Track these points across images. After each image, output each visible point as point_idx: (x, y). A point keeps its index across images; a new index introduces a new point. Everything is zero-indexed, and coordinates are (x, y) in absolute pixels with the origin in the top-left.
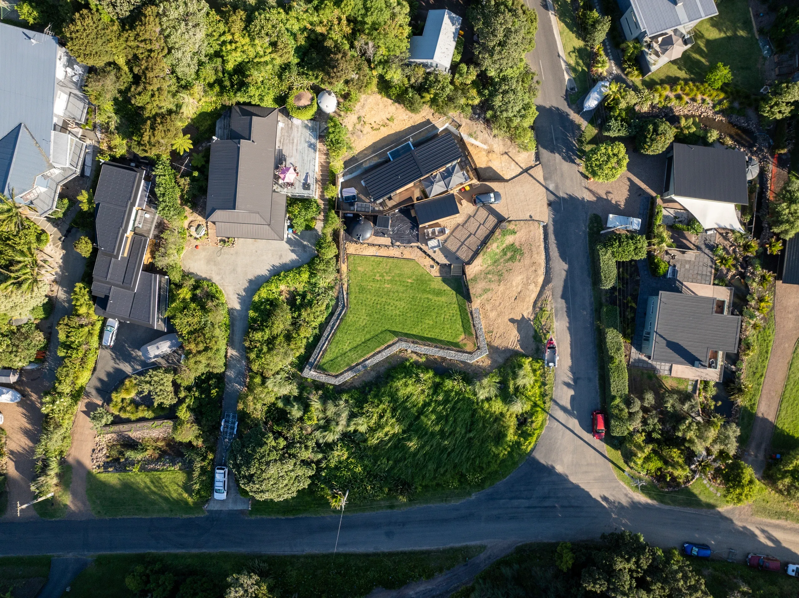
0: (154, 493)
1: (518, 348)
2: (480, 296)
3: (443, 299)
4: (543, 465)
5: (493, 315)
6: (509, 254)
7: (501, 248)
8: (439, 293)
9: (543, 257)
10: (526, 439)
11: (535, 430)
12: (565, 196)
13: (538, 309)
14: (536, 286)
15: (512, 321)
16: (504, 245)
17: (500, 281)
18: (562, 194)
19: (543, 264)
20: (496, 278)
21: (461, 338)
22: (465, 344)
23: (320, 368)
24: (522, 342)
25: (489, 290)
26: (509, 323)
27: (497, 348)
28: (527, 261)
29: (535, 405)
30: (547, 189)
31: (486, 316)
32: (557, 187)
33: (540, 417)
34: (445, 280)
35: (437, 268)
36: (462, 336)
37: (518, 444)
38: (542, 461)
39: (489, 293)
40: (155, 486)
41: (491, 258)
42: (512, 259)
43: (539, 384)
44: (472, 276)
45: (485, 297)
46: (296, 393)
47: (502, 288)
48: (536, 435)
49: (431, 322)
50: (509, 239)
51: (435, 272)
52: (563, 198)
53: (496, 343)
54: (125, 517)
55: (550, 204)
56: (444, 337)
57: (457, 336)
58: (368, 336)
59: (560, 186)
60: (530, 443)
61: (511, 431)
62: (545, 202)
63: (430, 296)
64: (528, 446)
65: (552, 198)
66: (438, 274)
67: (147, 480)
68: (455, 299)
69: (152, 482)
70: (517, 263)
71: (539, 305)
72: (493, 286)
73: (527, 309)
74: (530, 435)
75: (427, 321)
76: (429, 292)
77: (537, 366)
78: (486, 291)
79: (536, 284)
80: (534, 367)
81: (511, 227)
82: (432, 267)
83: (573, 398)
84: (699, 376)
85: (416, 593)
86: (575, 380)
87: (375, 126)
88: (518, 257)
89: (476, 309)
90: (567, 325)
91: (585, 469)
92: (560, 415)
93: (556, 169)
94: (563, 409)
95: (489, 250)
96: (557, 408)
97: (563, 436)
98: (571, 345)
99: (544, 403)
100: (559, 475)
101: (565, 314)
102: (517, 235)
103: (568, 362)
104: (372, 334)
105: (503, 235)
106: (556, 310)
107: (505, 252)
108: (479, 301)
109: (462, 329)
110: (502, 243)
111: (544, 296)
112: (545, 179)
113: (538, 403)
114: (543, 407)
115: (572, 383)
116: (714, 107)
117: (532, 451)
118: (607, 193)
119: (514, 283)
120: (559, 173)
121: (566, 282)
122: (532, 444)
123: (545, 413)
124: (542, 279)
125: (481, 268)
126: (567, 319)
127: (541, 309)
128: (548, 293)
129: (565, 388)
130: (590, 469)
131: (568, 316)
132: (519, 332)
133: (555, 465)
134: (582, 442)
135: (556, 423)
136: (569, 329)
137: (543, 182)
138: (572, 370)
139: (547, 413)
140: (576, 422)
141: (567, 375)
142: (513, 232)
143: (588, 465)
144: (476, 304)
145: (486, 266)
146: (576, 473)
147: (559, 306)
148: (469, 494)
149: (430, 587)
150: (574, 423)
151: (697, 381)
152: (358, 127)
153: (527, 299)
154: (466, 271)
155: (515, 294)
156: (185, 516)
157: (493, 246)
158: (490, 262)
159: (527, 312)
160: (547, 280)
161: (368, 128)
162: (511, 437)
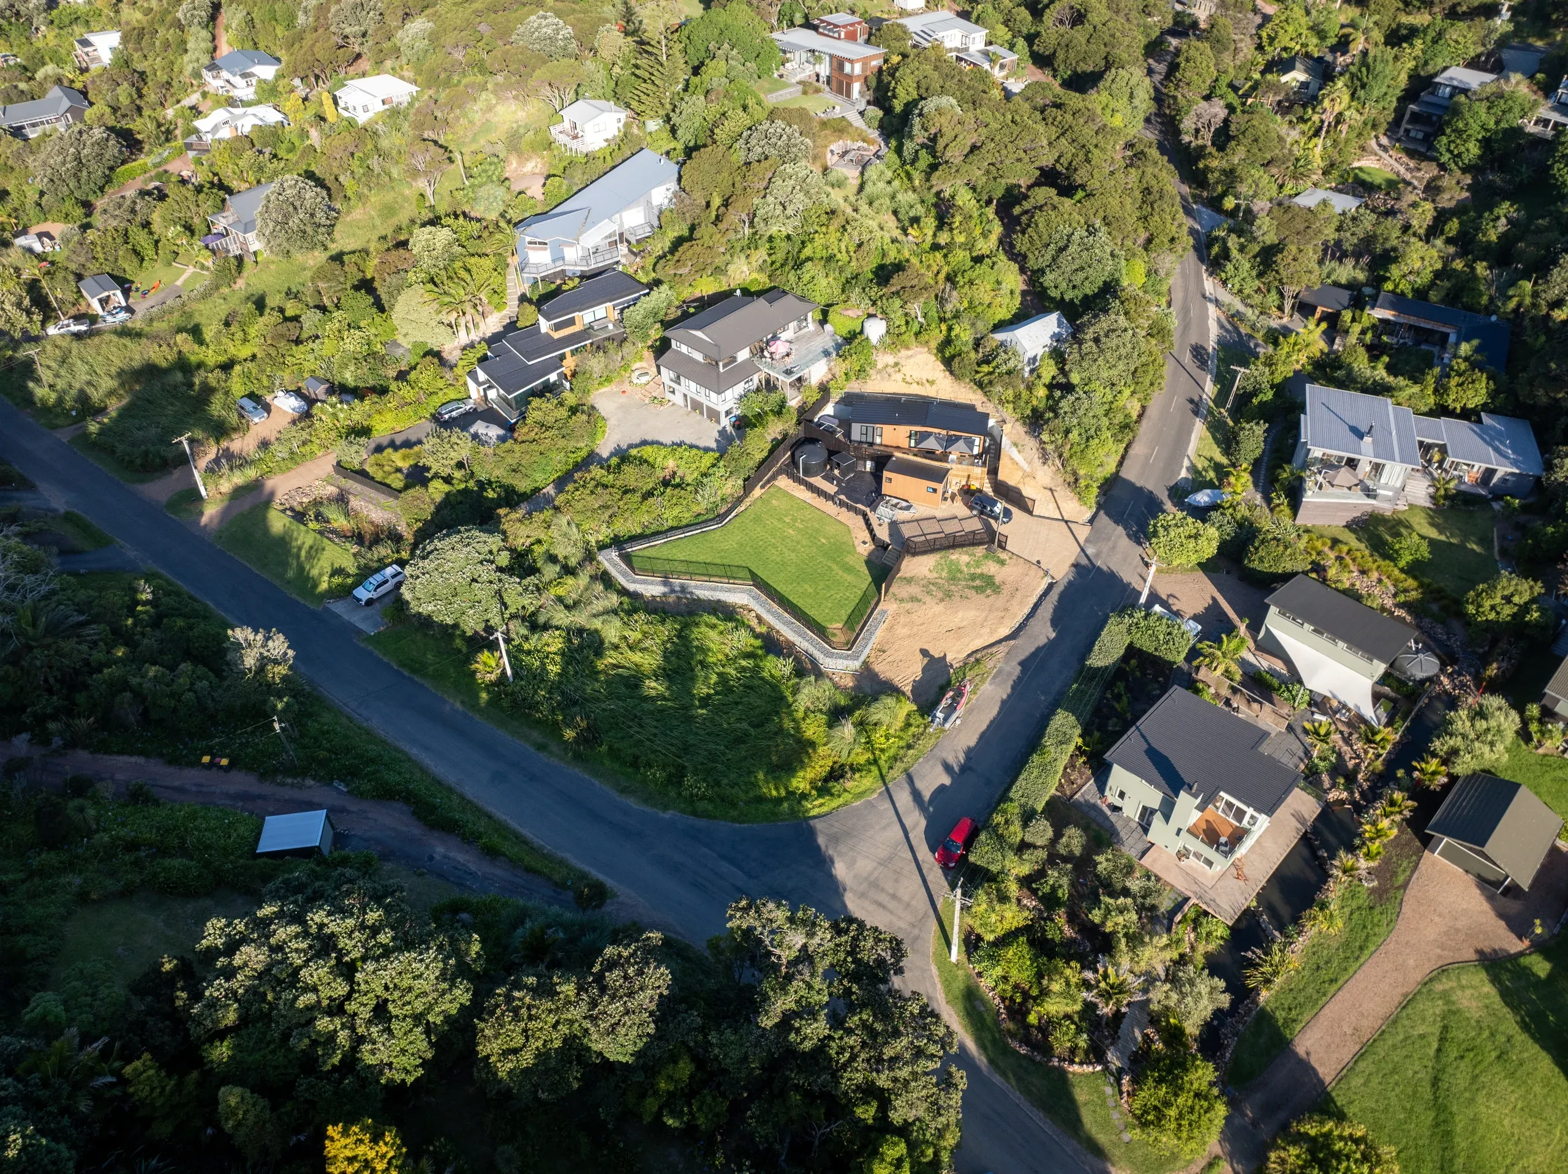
0: (298, 556)
1: (907, 689)
2: (902, 600)
3: (849, 578)
4: (818, 847)
5: (901, 631)
6: (978, 583)
7: (972, 571)
8: (849, 569)
9: (1027, 610)
10: (820, 796)
11: (845, 790)
12: (1105, 568)
13: (972, 659)
14: (992, 633)
15: (924, 652)
16: (979, 571)
17: (942, 600)
18: (1099, 563)
19: (1019, 619)
20: (940, 595)
21: (835, 626)
22: (834, 635)
23: (627, 559)
24: (917, 687)
25: (919, 601)
26: (918, 652)
27: (877, 675)
28: (1000, 601)
29: (875, 762)
30: (1083, 550)
31: (891, 628)
32: (1098, 555)
33: (867, 781)
34: (869, 563)
35: (870, 547)
36: (840, 625)
37: (804, 796)
38: (821, 840)
39: (916, 604)
40: (309, 552)
41: (950, 571)
42: (979, 590)
43: (902, 743)
44: (908, 575)
45: (908, 606)
46: (573, 562)
47: (939, 608)
48: (841, 800)
49: (810, 590)
50: (991, 568)
51: (865, 549)
52: (1099, 568)
53: (878, 668)
54: (236, 557)
55: (1076, 565)
56: (812, 613)
57: (831, 621)
58: (718, 561)
59: (1103, 555)
60: (821, 805)
61: (810, 774)
62: (1072, 560)
63: (834, 567)
64: (816, 807)
65: (1084, 561)
66: (866, 554)
67: (309, 542)
68: (864, 586)
69: (311, 547)
70: (982, 596)
71: (979, 656)
72: (928, 599)
73: (958, 652)
74: (832, 795)
75: (806, 586)
76: (837, 563)
77: (917, 720)
78: (914, 599)
79: (992, 632)
80: (912, 721)
81: (1003, 556)
82: (865, 543)
83: (942, 788)
84: (1195, 893)
85: (445, 857)
86: (964, 768)
87: (908, 379)
88: (989, 591)
89: (884, 612)
90: (1005, 697)
91: (883, 898)
92: (903, 798)
93: (1109, 539)
94: (916, 795)
95: (953, 557)
96: (907, 786)
97: (884, 828)
98: (992, 722)
99: (891, 768)
100: (831, 878)
101: (1011, 683)
102: (1006, 569)
103: (970, 739)
104: (725, 562)
105: (986, 557)
106: (1000, 672)
107: (973, 577)
108: (895, 606)
109: (845, 618)
110: (978, 564)
111: (994, 649)
112: (1087, 540)
113: (882, 762)
114: (884, 771)
115: (956, 769)
116: (1395, 595)
117: (815, 817)
118: (1169, 596)
119: (960, 614)
120: (1110, 544)
121: (1039, 649)
122: (824, 809)
123: (880, 783)
124: (1005, 631)
125: (927, 573)
126: (1009, 690)
127: (977, 661)
128: (1003, 648)
129: (940, 769)
130: (892, 904)
131: (1013, 688)
132: (924, 670)
133: (836, 860)
134: (909, 855)
135: (887, 805)
136: (1003, 702)
137: (1082, 541)
138: (969, 753)
139: (885, 784)
140: (923, 823)
141: (956, 755)
142: (1002, 563)
143: (894, 897)
144: (888, 606)
145: (935, 575)
146: (862, 895)
147: (1008, 669)
148: (665, 808)
149: (473, 867)
150: (917, 822)
151: (1187, 899)
152: (889, 370)
153: (966, 640)
154: (904, 563)
155: (952, 626)
156: (294, 596)
157: (961, 557)
158: (944, 574)
159: (955, 655)
160: (1013, 636)
161: (899, 377)
162: (800, 782)
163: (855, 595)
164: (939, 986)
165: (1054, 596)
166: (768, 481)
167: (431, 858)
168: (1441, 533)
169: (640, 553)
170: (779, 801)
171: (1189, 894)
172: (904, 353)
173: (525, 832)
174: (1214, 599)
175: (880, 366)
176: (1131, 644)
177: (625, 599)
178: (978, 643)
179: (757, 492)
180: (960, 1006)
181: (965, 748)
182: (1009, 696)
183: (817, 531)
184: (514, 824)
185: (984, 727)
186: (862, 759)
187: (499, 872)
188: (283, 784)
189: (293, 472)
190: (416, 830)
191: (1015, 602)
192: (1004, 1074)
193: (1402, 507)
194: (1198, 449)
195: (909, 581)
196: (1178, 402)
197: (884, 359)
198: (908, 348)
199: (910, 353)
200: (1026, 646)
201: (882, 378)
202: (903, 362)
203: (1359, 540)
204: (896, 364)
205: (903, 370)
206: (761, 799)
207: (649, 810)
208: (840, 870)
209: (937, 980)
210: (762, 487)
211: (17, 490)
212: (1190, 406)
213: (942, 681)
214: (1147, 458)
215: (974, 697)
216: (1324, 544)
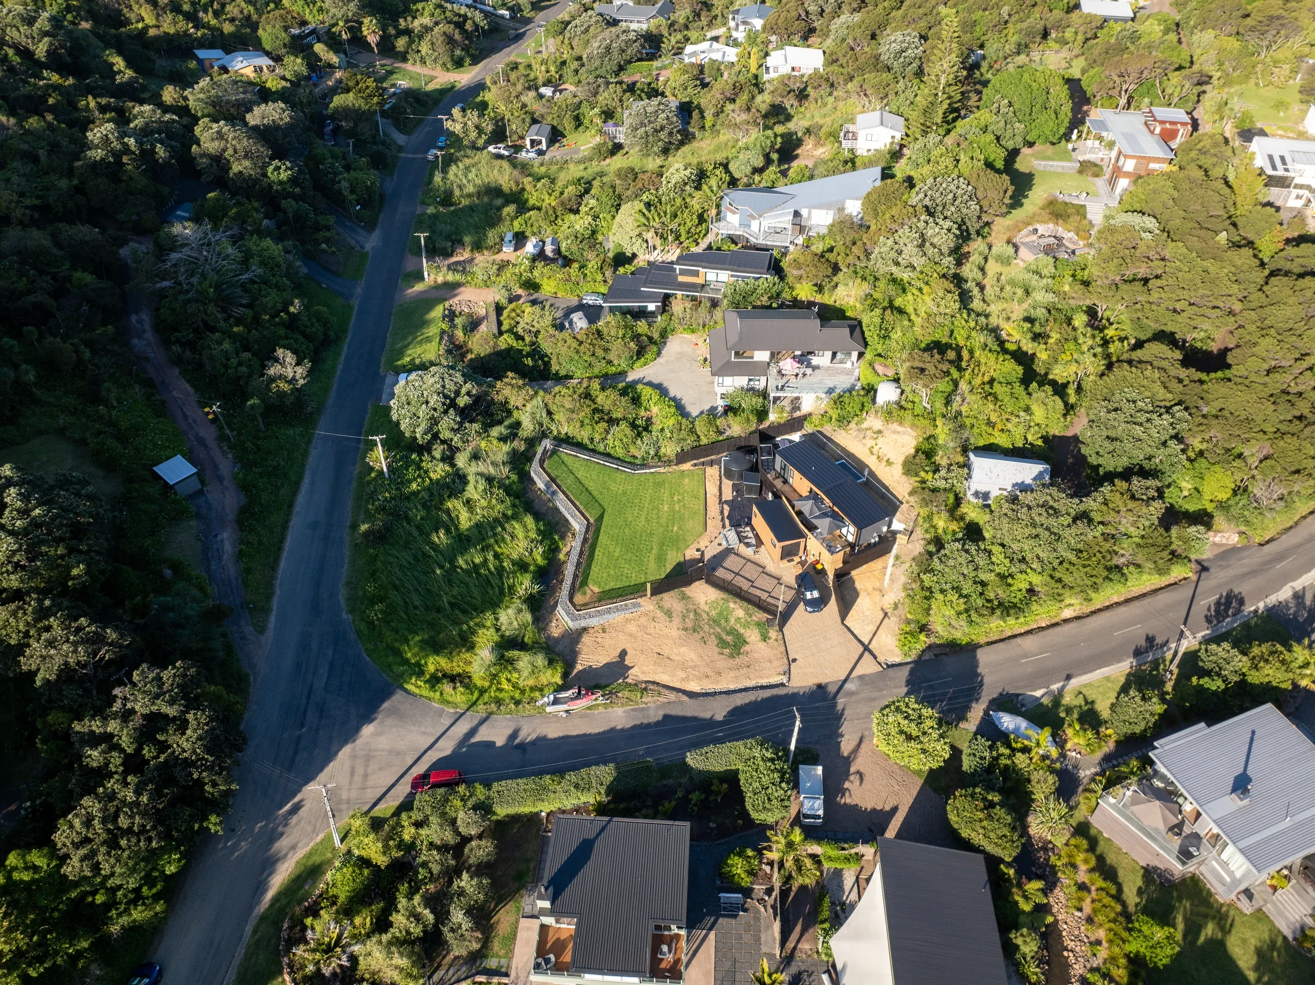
0: (416, 338)
1: (579, 667)
2: (661, 607)
3: (652, 565)
4: (379, 706)
5: (632, 628)
6: (729, 639)
7: (738, 627)
8: (661, 559)
9: (732, 687)
10: (427, 681)
11: (443, 691)
12: (840, 707)
13: (644, 686)
14: (683, 680)
15: (623, 653)
16: (742, 631)
17: (686, 629)
18: (841, 701)
19: (719, 687)
20: (690, 625)
21: (594, 588)
22: (585, 593)
23: (553, 452)
24: (589, 671)
25: (671, 617)
26: (619, 650)
27: (578, 643)
28: (723, 663)
29: (482, 691)
30: (845, 681)
31: (629, 620)
32: (851, 694)
33: (461, 699)
34: (679, 565)
35: (697, 555)
36: (596, 589)
37: (421, 673)
38: (386, 705)
39: (665, 618)
40: (423, 339)
41: (720, 614)
42: (722, 643)
43: (517, 695)
44: (688, 594)
45: (659, 614)
46: (524, 434)
47: (675, 633)
48: (430, 694)
49: (617, 554)
50: (752, 635)
51: (691, 554)
52: (835, 705)
53: (585, 639)
54: (392, 321)
55: (820, 687)
56: (595, 570)
57: (595, 583)
58: (595, 493)
59: (854, 698)
60: (419, 687)
61: (446, 664)
62: (823, 680)
63: (655, 551)
64: (415, 685)
65: (832, 689)
66: (686, 558)
67: (431, 333)
68: (653, 578)
69: (427, 337)
70: (717, 650)
71: (651, 687)
72: (677, 621)
73: (644, 673)
74: (433, 687)
75: (618, 550)
76: (661, 549)
77: (549, 691)
78: (669, 614)
79: (686, 680)
81: (773, 633)
82: (698, 550)
83: (491, 744)
84: (517, 978)
85: (222, 541)
86: (522, 747)
87: (875, 450)
88: (727, 651)
89: (639, 605)
90: (619, 727)
91: (360, 770)
92: (462, 728)
93: (881, 690)
94: (473, 732)
95: (732, 605)
96: (476, 722)
97: (424, 733)
98: (584, 735)
99: (485, 704)
100: (357, 730)
101: (638, 722)
102: (762, 645)
103: (553, 732)
104: (599, 497)
105: (758, 624)
106: (643, 709)
107: (732, 632)
108: (651, 607)
109: (607, 588)
110: (746, 625)
111: (666, 692)
112: (861, 677)
113: (486, 696)
114: (480, 702)
115: (517, 741)
116: (1092, 970)
117: (406, 691)
118: (860, 775)
119: (683, 650)
120: (876, 694)
121: (695, 719)
122: (417, 691)
123: (465, 707)
124: (694, 687)
125: (702, 602)
126: (628, 726)
127: (645, 689)
128: (672, 696)
129: (509, 732)
130: (358, 779)
131: (634, 727)
132: (607, 665)
133: (375, 722)
134: (410, 763)
135: (448, 723)
136: (612, 730)
137: (854, 674)
138: (541, 741)
139: (468, 709)
140: (448, 752)
141: (528, 733)
142: (765, 638)
143: (366, 776)
144: (647, 604)
145: (707, 609)
146: (354, 757)
147: (651, 712)
148: (351, 612)
149: (225, 557)
150: (446, 748)
151: (506, 975)
152: (869, 433)
153: (660, 669)
154: (697, 583)
155: (666, 652)
156: (383, 360)
157: (738, 611)
158: (713, 613)
159: (639, 672)
160: (691, 695)
161: (870, 443)
162: (433, 663)
163: (635, 578)
164: (308, 849)
165: (767, 694)
166: (703, 464)
167: (216, 536)
168: (1256, 968)
169: (563, 456)
170: (407, 662)
171: (513, 974)
172: (895, 426)
173: (283, 563)
174: (895, 810)
175: (864, 426)
176: (737, 772)
177: (514, 477)
178: (665, 679)
179: (687, 466)
180: (298, 871)
181: (543, 734)
182: (622, 730)
183: (682, 518)
184: (285, 554)
185: (575, 733)
186: (479, 683)
187: (232, 570)
188: (221, 448)
189: (478, 291)
190: (231, 515)
191: (732, 674)
192: (255, 932)
193: (1246, 907)
194: (1090, 685)
195: (684, 597)
196: (1137, 633)
197: (873, 422)
198: (901, 424)
199: (900, 429)
200: (691, 709)
201: (857, 436)
202: (886, 433)
203: (1140, 892)
204: (880, 432)
205: (881, 440)
206: (398, 653)
207: (343, 603)
208: (368, 730)
209: (312, 844)
210: (695, 465)
211: (363, 228)
212: (1143, 643)
213: (603, 682)
214: (1026, 656)
215: (601, 709)
216: (1086, 861)
